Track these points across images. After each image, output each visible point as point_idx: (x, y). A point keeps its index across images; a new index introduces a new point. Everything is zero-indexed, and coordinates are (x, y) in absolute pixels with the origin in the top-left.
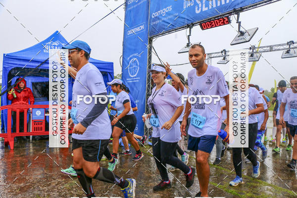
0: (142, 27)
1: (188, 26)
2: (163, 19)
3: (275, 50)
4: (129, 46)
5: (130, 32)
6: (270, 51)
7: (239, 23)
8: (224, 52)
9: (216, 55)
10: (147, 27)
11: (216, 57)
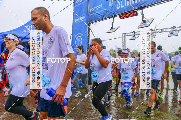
0: (84, 17)
1: (112, 17)
2: (97, 12)
3: (164, 32)
4: (76, 29)
5: (77, 20)
6: (162, 32)
7: (143, 15)
8: (134, 32)
9: (129, 34)
10: (87, 17)
11: (129, 35)
